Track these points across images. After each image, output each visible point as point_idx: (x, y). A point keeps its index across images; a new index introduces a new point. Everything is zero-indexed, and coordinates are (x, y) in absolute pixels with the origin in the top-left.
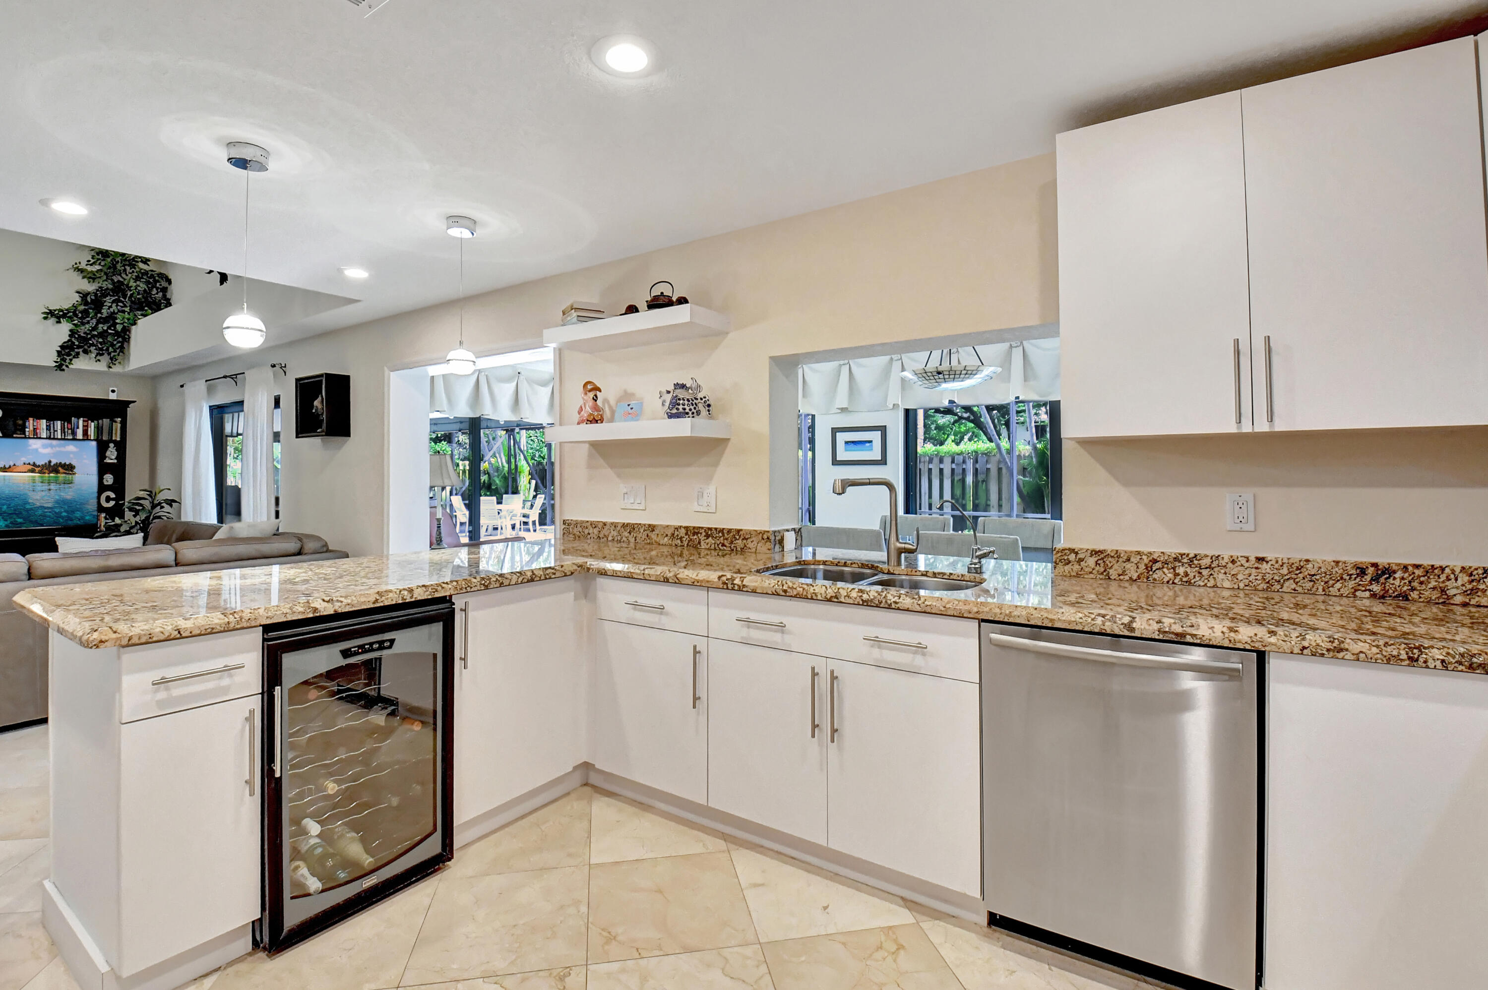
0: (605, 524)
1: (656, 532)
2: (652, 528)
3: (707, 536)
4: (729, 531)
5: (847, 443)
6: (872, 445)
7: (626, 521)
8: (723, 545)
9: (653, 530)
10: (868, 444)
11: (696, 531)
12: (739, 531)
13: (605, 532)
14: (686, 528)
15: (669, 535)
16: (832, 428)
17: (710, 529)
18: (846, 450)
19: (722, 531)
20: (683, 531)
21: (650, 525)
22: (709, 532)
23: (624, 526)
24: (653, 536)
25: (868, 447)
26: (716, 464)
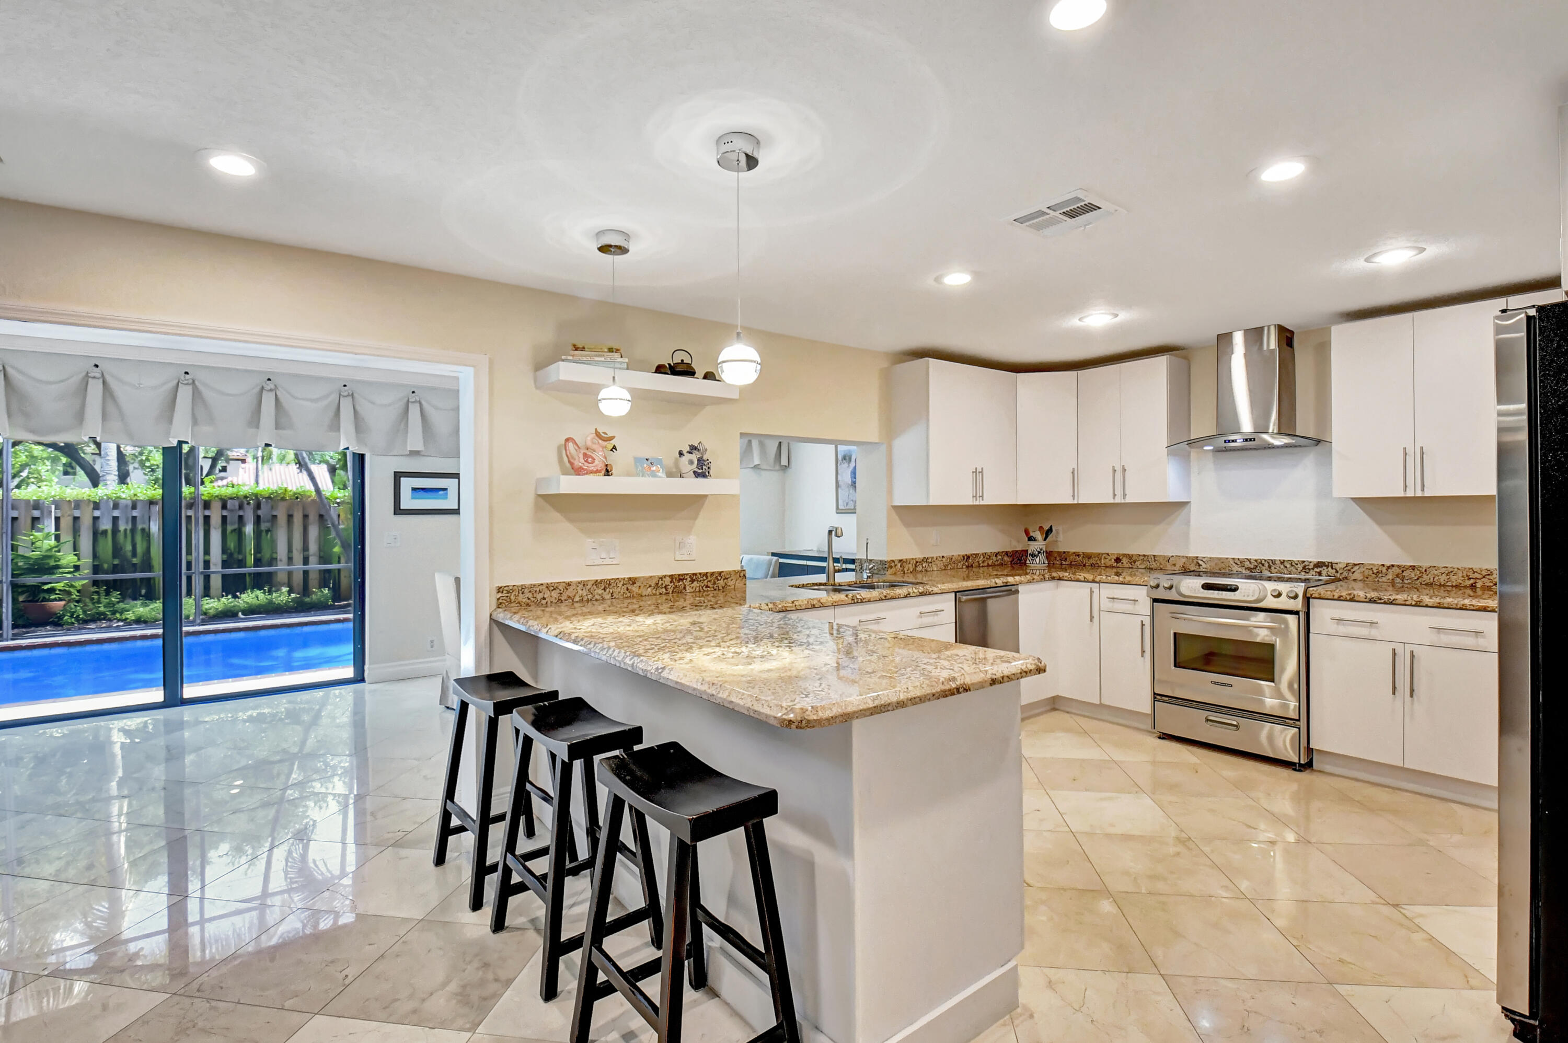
0: (569, 584)
1: (638, 584)
2: (633, 581)
3: (692, 581)
4: (712, 574)
5: (414, 489)
6: (447, 494)
7: (599, 578)
8: (707, 586)
9: (634, 583)
10: (441, 492)
11: (681, 578)
12: (720, 573)
13: (570, 592)
14: (671, 576)
15: (653, 585)
16: (395, 472)
17: (695, 574)
18: (413, 498)
19: (706, 575)
20: (668, 580)
21: (630, 579)
22: (693, 577)
23: (596, 583)
24: (635, 589)
25: (441, 495)
26: (695, 518)
